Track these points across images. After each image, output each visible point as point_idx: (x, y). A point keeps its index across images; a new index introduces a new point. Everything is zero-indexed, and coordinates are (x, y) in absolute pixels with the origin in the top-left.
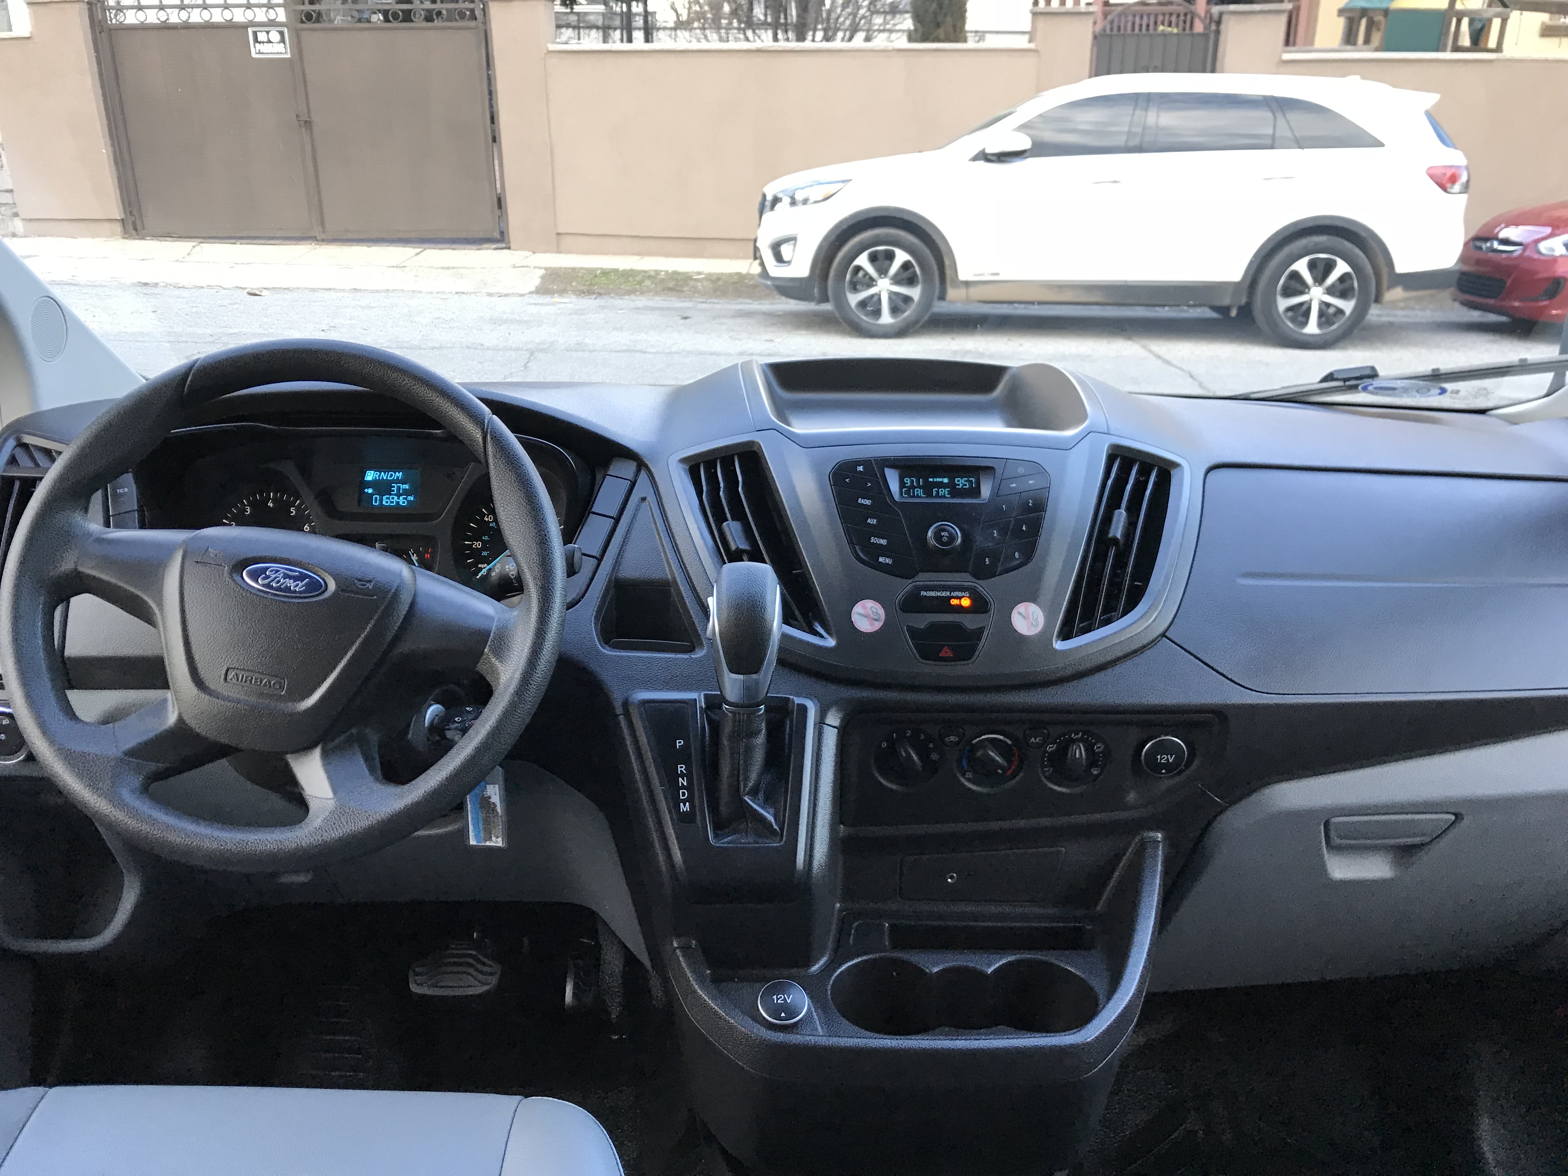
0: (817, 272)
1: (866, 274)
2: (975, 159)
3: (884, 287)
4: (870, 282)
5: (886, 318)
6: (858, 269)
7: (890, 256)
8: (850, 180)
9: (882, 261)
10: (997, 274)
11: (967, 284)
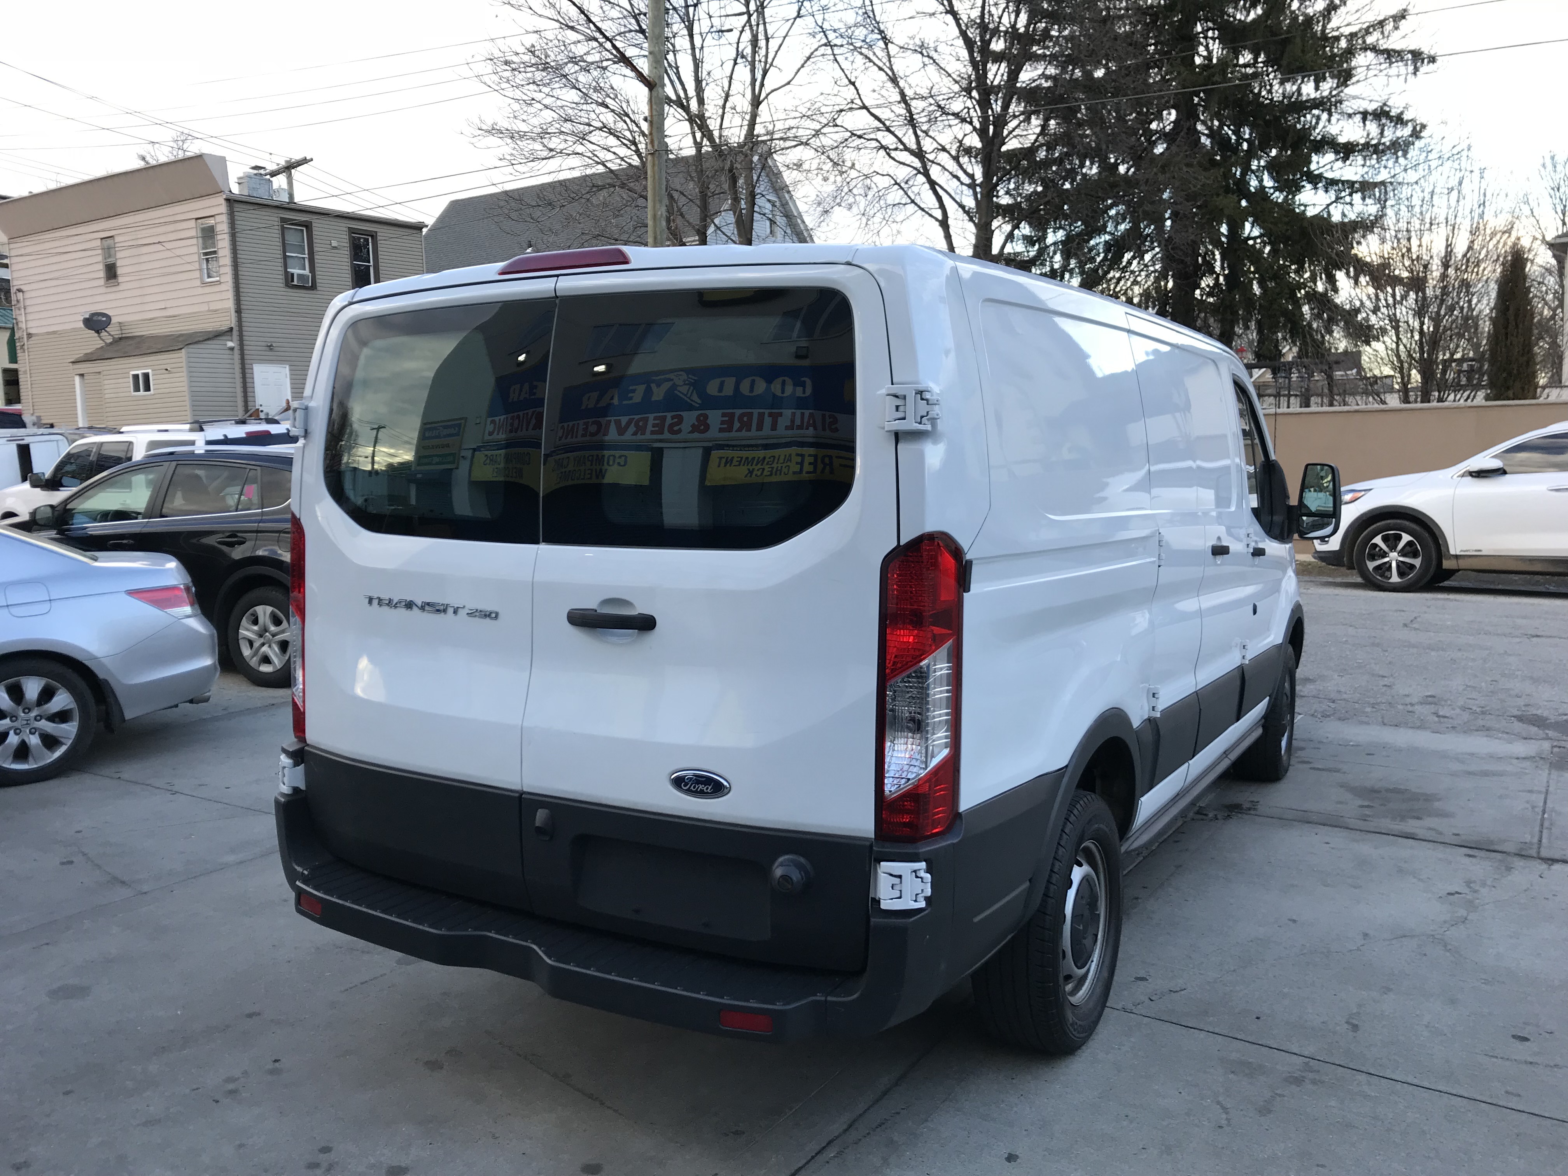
0: (1346, 547)
1: (1381, 549)
2: (1463, 476)
3: (1394, 557)
4: (1384, 555)
5: (1395, 578)
6: (1376, 545)
7: (1399, 538)
8: (1370, 490)
9: (1392, 541)
10: (1480, 551)
11: (1457, 557)
